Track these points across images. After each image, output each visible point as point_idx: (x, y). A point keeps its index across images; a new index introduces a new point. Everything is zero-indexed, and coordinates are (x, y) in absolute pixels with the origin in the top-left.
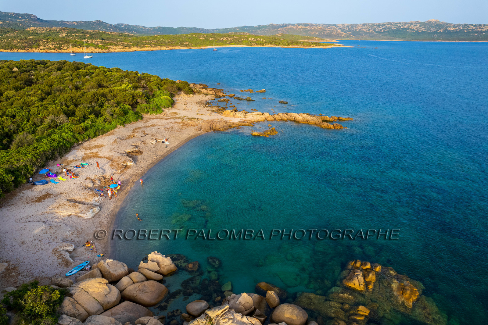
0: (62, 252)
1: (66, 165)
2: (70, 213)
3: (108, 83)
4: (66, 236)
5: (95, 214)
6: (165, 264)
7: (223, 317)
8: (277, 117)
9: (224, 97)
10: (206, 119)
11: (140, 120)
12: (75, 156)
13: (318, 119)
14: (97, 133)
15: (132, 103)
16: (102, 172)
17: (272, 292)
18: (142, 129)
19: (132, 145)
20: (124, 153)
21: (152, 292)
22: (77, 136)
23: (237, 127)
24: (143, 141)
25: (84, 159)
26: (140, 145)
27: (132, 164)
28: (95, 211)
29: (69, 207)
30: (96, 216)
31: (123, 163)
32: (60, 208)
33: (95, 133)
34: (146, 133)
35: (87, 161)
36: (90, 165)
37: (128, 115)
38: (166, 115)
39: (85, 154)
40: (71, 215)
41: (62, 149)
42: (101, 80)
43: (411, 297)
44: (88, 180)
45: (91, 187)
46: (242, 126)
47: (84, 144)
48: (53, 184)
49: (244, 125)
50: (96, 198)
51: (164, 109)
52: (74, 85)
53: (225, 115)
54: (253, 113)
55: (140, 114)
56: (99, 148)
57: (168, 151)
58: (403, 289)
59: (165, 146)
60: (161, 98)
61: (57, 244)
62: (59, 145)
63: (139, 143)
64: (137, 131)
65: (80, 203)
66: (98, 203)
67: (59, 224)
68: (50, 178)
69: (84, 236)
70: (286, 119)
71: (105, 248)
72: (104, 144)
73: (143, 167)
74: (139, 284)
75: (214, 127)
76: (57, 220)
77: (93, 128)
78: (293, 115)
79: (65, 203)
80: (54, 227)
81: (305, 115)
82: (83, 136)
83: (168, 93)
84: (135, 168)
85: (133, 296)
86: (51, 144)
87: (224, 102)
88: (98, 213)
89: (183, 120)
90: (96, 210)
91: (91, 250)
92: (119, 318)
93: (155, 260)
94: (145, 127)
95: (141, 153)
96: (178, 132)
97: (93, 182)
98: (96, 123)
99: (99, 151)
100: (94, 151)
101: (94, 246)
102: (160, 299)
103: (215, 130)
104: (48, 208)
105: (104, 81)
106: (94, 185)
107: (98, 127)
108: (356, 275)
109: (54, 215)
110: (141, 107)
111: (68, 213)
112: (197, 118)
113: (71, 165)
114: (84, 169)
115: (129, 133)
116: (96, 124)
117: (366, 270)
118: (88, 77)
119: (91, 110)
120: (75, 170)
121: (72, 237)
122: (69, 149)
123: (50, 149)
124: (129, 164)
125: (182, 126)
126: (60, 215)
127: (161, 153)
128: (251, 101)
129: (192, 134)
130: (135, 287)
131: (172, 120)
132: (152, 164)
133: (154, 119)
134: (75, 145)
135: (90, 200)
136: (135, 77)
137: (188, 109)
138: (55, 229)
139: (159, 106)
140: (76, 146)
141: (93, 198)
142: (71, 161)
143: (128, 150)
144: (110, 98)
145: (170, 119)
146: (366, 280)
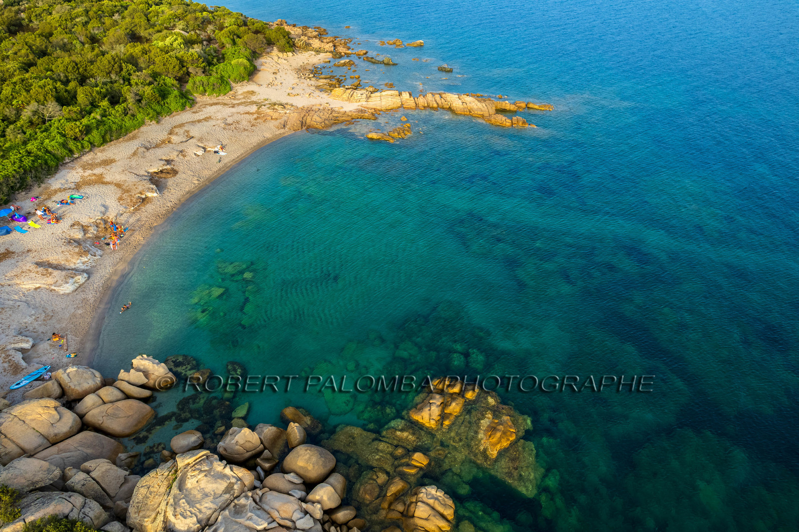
0: (11, 351)
1: (46, 199)
2: (38, 285)
3: (147, 31)
4: (26, 323)
5: (77, 285)
6: (156, 373)
7: (193, 468)
8: (421, 101)
9: (348, 55)
10: (300, 106)
11: (188, 108)
12: (64, 181)
13: (490, 108)
14: (108, 137)
15: (179, 75)
16: (101, 212)
17: (297, 424)
18: (186, 128)
19: (161, 160)
20: (146, 174)
21: (128, 417)
22: (71, 145)
23: (347, 121)
24: (181, 152)
25: (78, 187)
26: (176, 159)
27: (155, 195)
28: (78, 281)
29: (37, 275)
30: (80, 290)
31: (139, 195)
32: (22, 278)
33: (103, 137)
34: (191, 134)
35: (82, 191)
36: (85, 198)
37: (168, 100)
38: (234, 97)
39: (82, 177)
40: (39, 288)
41: (40, 170)
42: (136, 25)
43: (499, 441)
44: (76, 227)
45: (80, 239)
46: (357, 120)
47: (83, 157)
48: (18, 233)
49: (361, 118)
50: (84, 259)
51: (234, 85)
52: (89, 35)
53: (334, 96)
54: (383, 93)
55: (192, 95)
56: (108, 165)
57: (220, 169)
58: (493, 429)
59: (218, 160)
60: (232, 63)
61: (8, 337)
62: (36, 164)
63: (173, 156)
64: (176, 130)
65: (57, 267)
66: (87, 266)
67: (18, 303)
68: (16, 223)
69: (54, 323)
70: (435, 105)
71: (82, 343)
72: (117, 159)
73: (172, 200)
74: (110, 405)
75: (308, 121)
76: (16, 297)
77: (101, 128)
78: (448, 99)
79: (31, 269)
80: (8, 309)
81: (469, 99)
82: (82, 144)
83: (247, 53)
84: (158, 203)
85: (98, 424)
86: (21, 161)
87: (344, 67)
88: (84, 283)
89: (258, 109)
90: (81, 279)
91: (60, 346)
92: (67, 458)
93: (142, 367)
94: (192, 122)
95: (175, 172)
96: (246, 133)
97: (85, 229)
98: (109, 117)
99: (105, 172)
100: (98, 171)
101: (65, 340)
102: (140, 426)
103: (309, 128)
104: (4, 276)
105: (140, 26)
106: (85, 234)
107: (110, 126)
108: (430, 403)
109: (12, 289)
110: (194, 83)
111: (35, 285)
112: (284, 101)
113: (54, 198)
114: (74, 206)
115: (163, 135)
116: (109, 119)
117: (452, 394)
118: (116, 17)
119: (107, 90)
120: (58, 209)
121: (35, 324)
122: (53, 169)
123: (18, 173)
124: (150, 195)
125: (255, 119)
126: (23, 288)
127: (207, 173)
128: (392, 66)
129: (268, 135)
130: (102, 409)
131: (242, 109)
132: (188, 194)
133: (211, 105)
134: (67, 161)
135: (74, 261)
136: (196, 19)
137: (276, 82)
138: (10, 312)
139: (225, 79)
140: (68, 163)
141: (78, 259)
142: (56, 192)
143: (153, 170)
144: (143, 66)
145: (239, 104)
146: (446, 412)
